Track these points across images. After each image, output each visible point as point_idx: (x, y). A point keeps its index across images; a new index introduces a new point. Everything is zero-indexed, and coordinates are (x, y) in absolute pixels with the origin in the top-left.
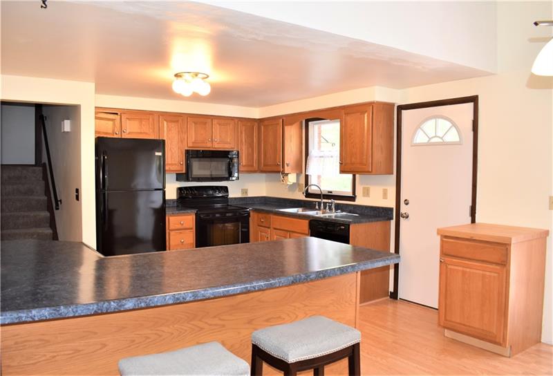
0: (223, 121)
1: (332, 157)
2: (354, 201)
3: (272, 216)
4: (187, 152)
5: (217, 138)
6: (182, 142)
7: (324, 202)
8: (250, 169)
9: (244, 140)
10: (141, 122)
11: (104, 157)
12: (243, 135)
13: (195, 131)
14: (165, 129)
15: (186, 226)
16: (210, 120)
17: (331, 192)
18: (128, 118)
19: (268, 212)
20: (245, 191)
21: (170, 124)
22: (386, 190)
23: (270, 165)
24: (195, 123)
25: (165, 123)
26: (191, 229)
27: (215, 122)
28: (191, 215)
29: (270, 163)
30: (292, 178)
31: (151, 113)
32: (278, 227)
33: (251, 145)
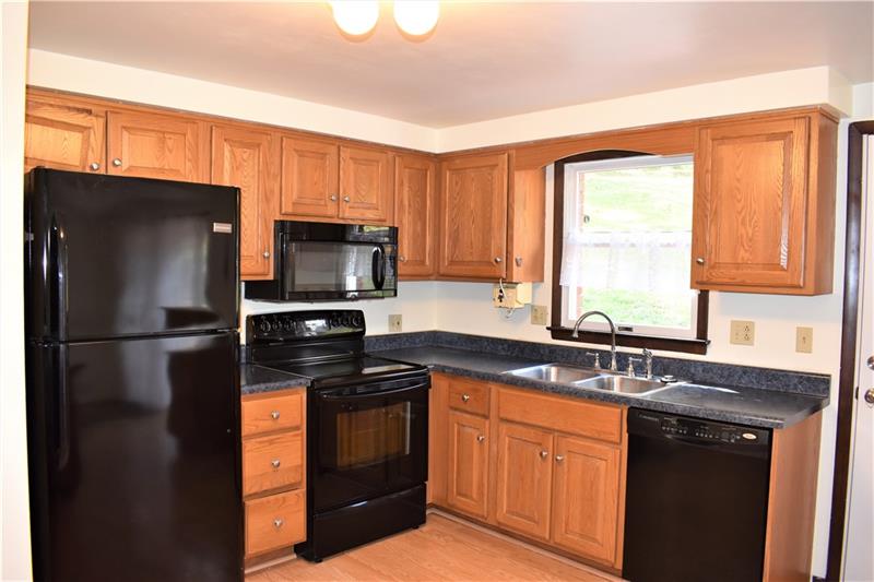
0: (363, 154)
1: (633, 245)
2: (704, 353)
3: (494, 387)
4: (281, 226)
5: (349, 194)
6: (268, 200)
7: (619, 354)
8: (419, 270)
9: (406, 203)
10: (162, 141)
11: (55, 236)
12: (406, 189)
13: (300, 173)
14: (227, 165)
15: (284, 422)
16: (333, 149)
17: (629, 329)
18: (124, 127)
19: (485, 378)
20: (395, 320)
21: (238, 151)
22: (810, 331)
23: (470, 263)
24: (301, 154)
25: (227, 148)
26: (298, 428)
27: (346, 153)
28: (297, 393)
29: (469, 258)
30: (523, 293)
31: (190, 118)
32: (518, 419)
33: (420, 214)
